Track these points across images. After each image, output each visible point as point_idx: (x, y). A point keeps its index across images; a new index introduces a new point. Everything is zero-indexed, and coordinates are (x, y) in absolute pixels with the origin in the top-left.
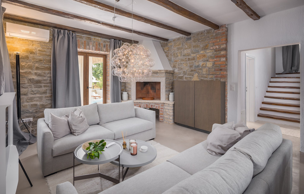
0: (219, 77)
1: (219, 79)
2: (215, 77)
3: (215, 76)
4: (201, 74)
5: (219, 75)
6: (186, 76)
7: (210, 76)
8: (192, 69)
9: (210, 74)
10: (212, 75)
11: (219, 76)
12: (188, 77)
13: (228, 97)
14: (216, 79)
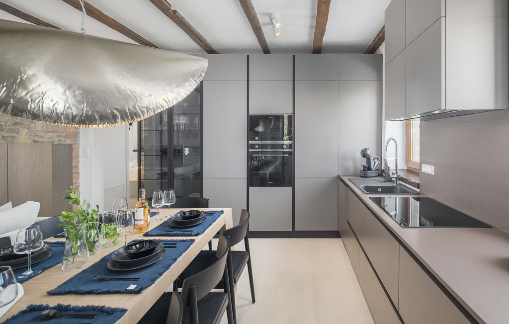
0: (62, 136)
1: (63, 139)
2: (57, 136)
3: (58, 134)
4: (32, 131)
5: (63, 132)
6: (4, 133)
7: (49, 135)
8: (16, 121)
9: (49, 130)
10: (52, 132)
11: (64, 134)
12: (8, 136)
13: (80, 167)
14: (58, 140)
